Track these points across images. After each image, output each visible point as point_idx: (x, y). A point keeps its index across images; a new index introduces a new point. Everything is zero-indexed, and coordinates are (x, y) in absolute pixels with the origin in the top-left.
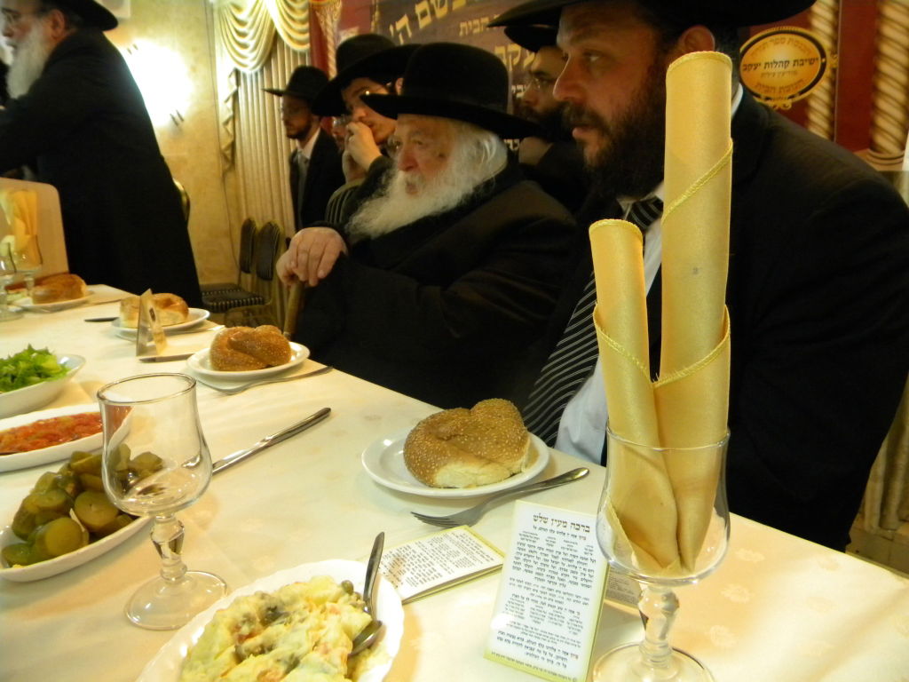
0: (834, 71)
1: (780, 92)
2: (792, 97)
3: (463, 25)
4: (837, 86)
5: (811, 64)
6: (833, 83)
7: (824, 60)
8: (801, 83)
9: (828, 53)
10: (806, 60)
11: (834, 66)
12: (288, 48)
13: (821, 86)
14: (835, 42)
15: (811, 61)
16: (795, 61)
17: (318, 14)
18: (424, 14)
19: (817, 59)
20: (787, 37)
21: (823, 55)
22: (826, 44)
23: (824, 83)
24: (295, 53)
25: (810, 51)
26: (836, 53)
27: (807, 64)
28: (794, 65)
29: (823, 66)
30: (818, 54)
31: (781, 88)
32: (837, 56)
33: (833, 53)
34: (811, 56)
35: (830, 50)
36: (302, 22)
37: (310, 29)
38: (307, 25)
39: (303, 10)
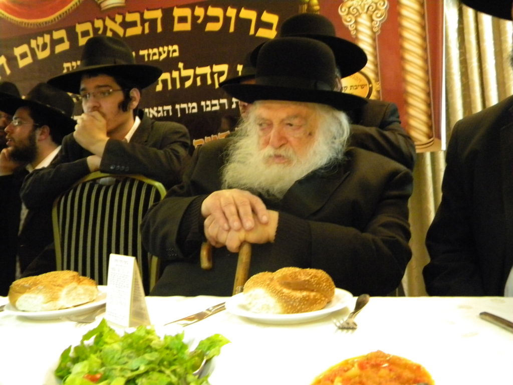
0: (378, 92)
3: (66, 65)
5: (362, 88)
7: (371, 86)
9: (373, 81)
10: (359, 86)
11: (378, 89)
14: (377, 74)
15: (362, 86)
16: (351, 86)
18: (24, 56)
19: (366, 85)
21: (370, 82)
22: (371, 76)
25: (361, 80)
26: (378, 81)
27: (360, 88)
28: (351, 89)
29: (371, 90)
30: (366, 82)
32: (379, 83)
33: (377, 81)
34: (361, 83)
35: (374, 79)
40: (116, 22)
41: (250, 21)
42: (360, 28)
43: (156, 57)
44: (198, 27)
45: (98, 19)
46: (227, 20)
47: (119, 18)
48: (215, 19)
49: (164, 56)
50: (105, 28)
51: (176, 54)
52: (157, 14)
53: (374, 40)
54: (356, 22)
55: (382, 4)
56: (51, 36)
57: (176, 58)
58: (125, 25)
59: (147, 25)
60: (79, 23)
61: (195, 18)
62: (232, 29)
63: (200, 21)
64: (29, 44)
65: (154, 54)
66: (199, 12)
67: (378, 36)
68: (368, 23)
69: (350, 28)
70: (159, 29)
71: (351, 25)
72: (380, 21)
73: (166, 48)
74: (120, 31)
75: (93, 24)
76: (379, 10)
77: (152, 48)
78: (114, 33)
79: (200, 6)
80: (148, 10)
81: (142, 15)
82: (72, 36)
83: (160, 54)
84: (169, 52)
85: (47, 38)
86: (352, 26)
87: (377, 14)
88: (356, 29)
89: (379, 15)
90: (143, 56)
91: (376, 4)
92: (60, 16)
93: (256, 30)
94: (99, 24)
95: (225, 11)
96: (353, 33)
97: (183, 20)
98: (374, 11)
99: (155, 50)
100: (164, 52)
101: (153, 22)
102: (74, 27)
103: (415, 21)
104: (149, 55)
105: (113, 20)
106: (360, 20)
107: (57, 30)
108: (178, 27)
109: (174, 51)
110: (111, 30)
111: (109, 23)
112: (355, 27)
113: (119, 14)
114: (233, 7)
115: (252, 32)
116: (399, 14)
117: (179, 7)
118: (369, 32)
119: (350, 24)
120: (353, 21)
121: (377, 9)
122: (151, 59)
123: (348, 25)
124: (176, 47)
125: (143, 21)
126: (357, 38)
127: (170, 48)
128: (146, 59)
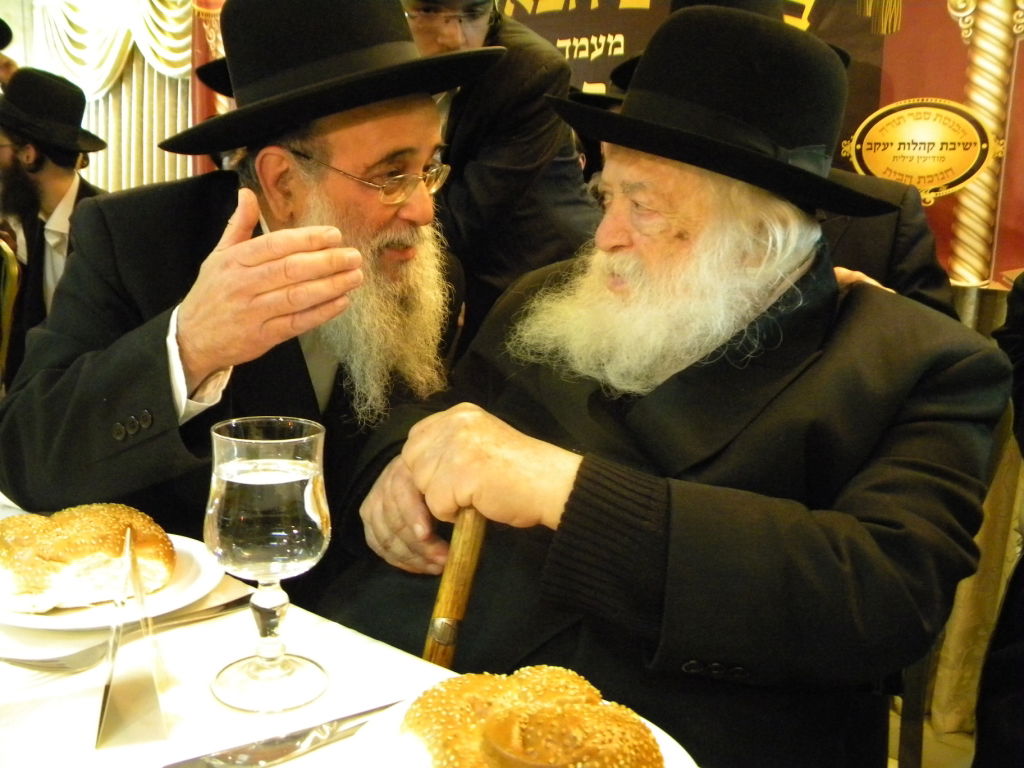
0: (999, 160)
1: (919, 182)
2: (936, 190)
4: (1002, 180)
5: (965, 149)
6: (996, 177)
7: (984, 146)
8: (950, 173)
9: (991, 138)
10: (959, 144)
11: (1000, 155)
12: (151, 69)
13: (978, 179)
14: (1002, 124)
15: (966, 146)
16: (943, 144)
17: (205, 27)
19: (975, 144)
20: (934, 111)
22: (990, 126)
23: (984, 175)
24: (161, 77)
25: (965, 133)
26: (1003, 138)
27: (960, 149)
28: (941, 149)
29: (984, 153)
30: (977, 139)
31: (920, 177)
32: (1005, 142)
33: (998, 138)
34: (966, 140)
35: (993, 133)
36: (178, 36)
37: (193, 45)
38: (189, 39)
39: (180, 20)
42: (983, 25)
43: (584, 54)
44: (664, 2)
49: (598, 52)
51: (620, 51)
53: (1010, 51)
54: (977, 12)
65: (582, 48)
67: (1021, 43)
68: (1004, 16)
69: (961, 25)
70: (595, 4)
71: (964, 18)
73: (602, 39)
74: (528, 4)
77: (579, 37)
78: (519, 6)
83: (592, 48)
84: (607, 45)
86: (967, 20)
88: (974, 27)
96: (966, 34)
99: (584, 41)
100: (599, 46)
104: (572, 49)
106: (986, 7)
108: (629, 1)
109: (617, 45)
110: (513, 1)
112: (972, 22)
118: (1002, 35)
119: (961, 15)
120: (971, 9)
122: (575, 56)
123: (959, 18)
124: (620, 38)
126: (973, 46)
127: (610, 38)
128: (567, 56)
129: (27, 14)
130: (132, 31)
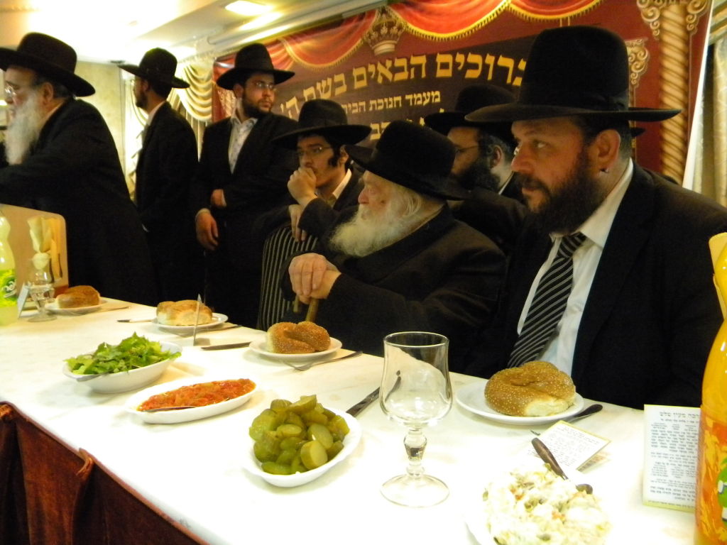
17: (219, 93)
36: (205, 98)
37: (212, 104)
38: (210, 101)
39: (206, 89)
40: (386, 67)
41: (506, 69)
43: (420, 102)
44: (458, 73)
45: (371, 64)
46: (486, 67)
47: (389, 64)
48: (475, 66)
49: (427, 101)
50: (377, 72)
51: (438, 100)
52: (422, 60)
55: (643, 54)
56: (333, 79)
57: (438, 103)
58: (394, 70)
59: (413, 70)
60: (356, 68)
61: (456, 65)
62: (490, 77)
63: (460, 68)
64: (315, 86)
65: (418, 99)
66: (460, 58)
67: (636, 89)
70: (424, 75)
72: (639, 73)
73: (429, 94)
74: (389, 76)
75: (367, 68)
76: (639, 61)
77: (417, 94)
78: (385, 78)
79: (460, 53)
80: (414, 55)
81: (409, 60)
82: (350, 80)
83: (424, 100)
84: (431, 97)
85: (329, 80)
87: (637, 65)
89: (638, 67)
90: (409, 100)
91: (636, 54)
92: (341, 61)
93: (513, 79)
94: (372, 68)
95: (484, 58)
97: (445, 66)
98: (634, 62)
99: (419, 95)
100: (427, 97)
101: (418, 67)
102: (352, 71)
103: (678, 74)
104: (413, 100)
105: (384, 65)
107: (337, 73)
108: (441, 73)
109: (436, 97)
110: (382, 75)
111: (380, 68)
113: (389, 59)
114: (491, 55)
115: (509, 81)
116: (661, 67)
117: (442, 53)
121: (637, 60)
122: (415, 103)
124: (438, 93)
125: (410, 67)
127: (433, 94)
128: (411, 104)
129: (122, 90)
130: (180, 96)
